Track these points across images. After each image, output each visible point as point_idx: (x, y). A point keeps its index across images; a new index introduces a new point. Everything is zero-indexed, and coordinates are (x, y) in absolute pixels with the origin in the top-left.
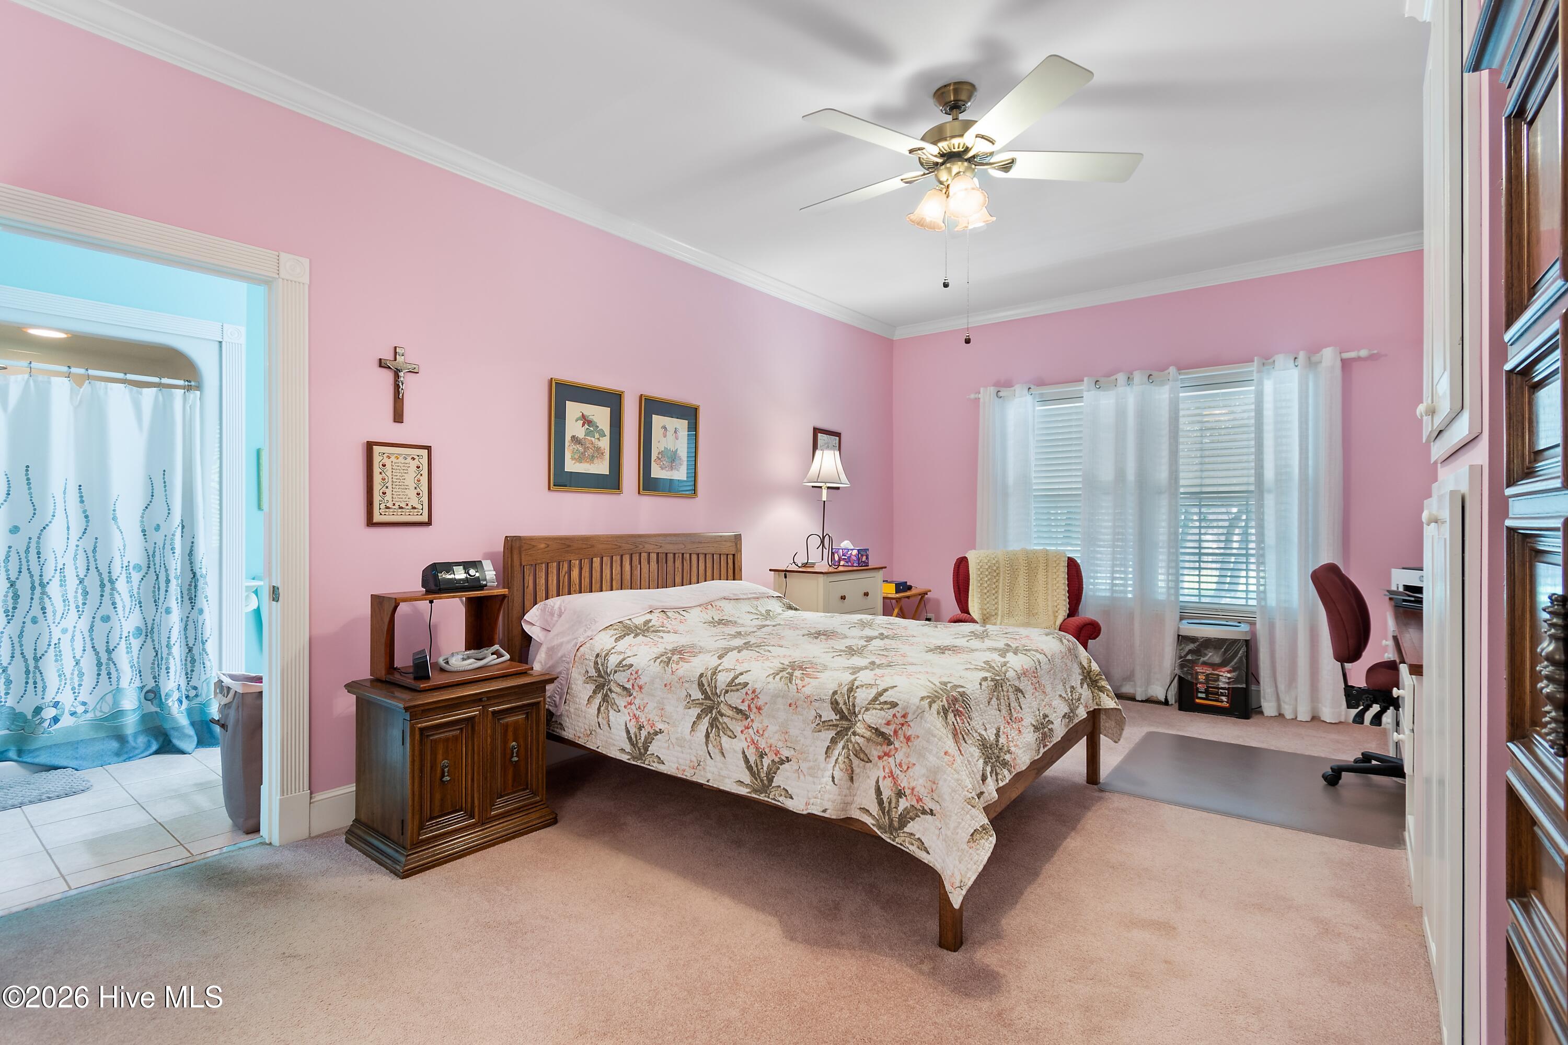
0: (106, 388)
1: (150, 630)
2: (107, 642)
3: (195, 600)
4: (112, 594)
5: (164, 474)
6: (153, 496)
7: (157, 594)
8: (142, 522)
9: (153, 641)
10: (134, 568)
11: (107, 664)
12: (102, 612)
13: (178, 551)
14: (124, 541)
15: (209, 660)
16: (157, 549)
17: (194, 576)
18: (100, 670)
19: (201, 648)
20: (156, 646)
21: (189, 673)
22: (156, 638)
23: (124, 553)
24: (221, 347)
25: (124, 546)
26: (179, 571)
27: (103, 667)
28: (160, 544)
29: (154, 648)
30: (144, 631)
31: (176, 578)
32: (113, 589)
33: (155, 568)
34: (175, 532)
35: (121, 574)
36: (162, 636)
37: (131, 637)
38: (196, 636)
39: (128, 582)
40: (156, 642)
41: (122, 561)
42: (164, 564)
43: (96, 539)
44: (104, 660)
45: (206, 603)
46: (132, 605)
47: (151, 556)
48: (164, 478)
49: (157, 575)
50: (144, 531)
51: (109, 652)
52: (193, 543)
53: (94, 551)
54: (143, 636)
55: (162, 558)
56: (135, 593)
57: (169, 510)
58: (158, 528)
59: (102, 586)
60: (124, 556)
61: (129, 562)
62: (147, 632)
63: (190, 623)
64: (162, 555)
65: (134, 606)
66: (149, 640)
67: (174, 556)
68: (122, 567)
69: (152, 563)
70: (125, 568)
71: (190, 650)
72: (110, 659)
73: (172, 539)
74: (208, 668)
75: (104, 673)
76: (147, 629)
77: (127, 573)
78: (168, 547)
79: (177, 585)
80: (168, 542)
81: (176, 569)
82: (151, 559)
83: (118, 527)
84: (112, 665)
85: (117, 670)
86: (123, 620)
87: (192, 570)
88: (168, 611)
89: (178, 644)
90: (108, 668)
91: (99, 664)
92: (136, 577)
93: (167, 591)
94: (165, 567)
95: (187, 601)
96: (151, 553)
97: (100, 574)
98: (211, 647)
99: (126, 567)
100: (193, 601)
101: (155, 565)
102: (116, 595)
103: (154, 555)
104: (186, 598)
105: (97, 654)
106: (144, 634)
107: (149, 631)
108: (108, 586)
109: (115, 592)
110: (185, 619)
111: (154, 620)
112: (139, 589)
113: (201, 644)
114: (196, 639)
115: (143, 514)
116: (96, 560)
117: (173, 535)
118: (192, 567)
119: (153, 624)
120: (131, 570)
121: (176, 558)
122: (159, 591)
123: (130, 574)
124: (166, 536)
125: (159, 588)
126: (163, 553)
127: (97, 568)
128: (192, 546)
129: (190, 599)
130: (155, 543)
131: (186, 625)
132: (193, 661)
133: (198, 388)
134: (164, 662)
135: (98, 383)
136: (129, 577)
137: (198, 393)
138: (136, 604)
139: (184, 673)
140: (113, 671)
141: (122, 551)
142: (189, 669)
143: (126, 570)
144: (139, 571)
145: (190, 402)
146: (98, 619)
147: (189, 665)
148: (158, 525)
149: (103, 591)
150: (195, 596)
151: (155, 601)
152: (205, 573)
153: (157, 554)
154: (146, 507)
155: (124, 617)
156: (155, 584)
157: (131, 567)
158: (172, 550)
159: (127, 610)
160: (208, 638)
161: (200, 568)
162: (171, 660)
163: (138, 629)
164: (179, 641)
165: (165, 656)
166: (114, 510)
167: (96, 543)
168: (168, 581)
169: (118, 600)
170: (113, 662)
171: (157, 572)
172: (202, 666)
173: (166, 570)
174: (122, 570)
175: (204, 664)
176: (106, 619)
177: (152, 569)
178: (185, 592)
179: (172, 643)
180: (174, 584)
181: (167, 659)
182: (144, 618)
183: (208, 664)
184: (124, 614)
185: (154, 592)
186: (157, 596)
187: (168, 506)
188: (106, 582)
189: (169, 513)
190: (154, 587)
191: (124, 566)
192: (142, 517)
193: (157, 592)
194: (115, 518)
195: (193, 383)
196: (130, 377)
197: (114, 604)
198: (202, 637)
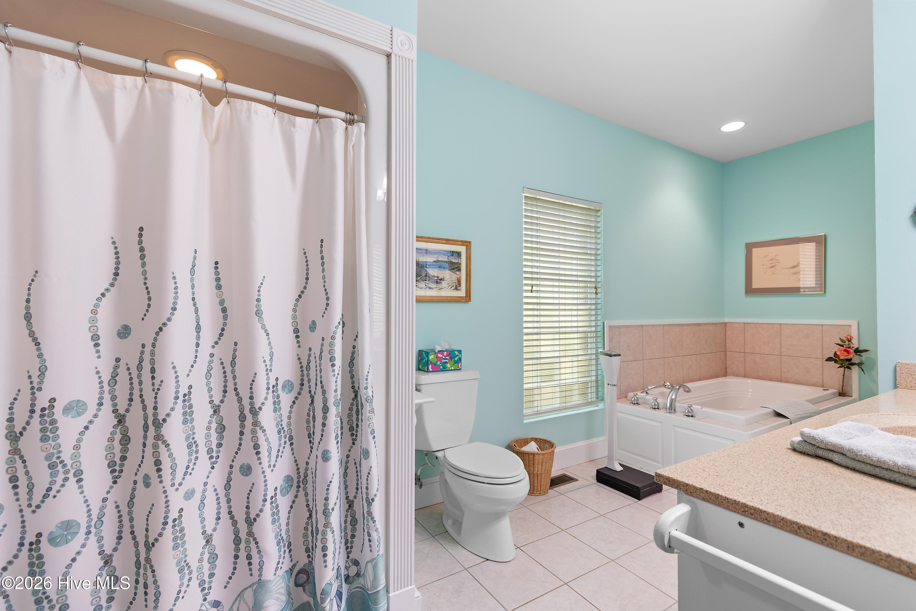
0: (249, 110)
1: (302, 477)
2: (248, 507)
3: (357, 431)
4: (254, 432)
5: (322, 246)
6: (307, 279)
7: (311, 425)
8: (294, 317)
9: (306, 495)
10: (284, 387)
11: (247, 542)
12: (244, 458)
13: (338, 362)
14: (271, 348)
15: (376, 530)
16: (312, 358)
17: (356, 396)
18: (237, 549)
19: (366, 510)
20: (310, 503)
21: (350, 540)
22: (310, 491)
23: (271, 365)
24: (389, 63)
25: (271, 355)
26: (339, 392)
27: (242, 546)
28: (316, 351)
29: (308, 506)
30: (295, 480)
31: (336, 404)
32: (256, 424)
33: (310, 387)
34: (335, 333)
35: (266, 399)
36: (317, 492)
37: (279, 496)
38: (357, 484)
39: (275, 410)
40: (310, 497)
41: (268, 379)
42: (321, 382)
43: (236, 344)
44: (243, 535)
45: (372, 441)
46: (280, 445)
47: (304, 369)
48: (321, 252)
49: (312, 398)
50: (296, 331)
51: (250, 522)
52: (354, 347)
53: (233, 363)
54: (294, 488)
55: (318, 372)
56: (285, 425)
57: (328, 299)
58: (313, 327)
59: (242, 418)
60: (271, 370)
61: (277, 379)
62: (298, 482)
63: (351, 465)
64: (318, 368)
65: (283, 445)
66: (302, 493)
67: (333, 371)
68: (268, 389)
69: (306, 379)
70: (271, 389)
71: (351, 505)
72: (250, 534)
73: (332, 345)
74: (375, 543)
75: (243, 554)
76: (299, 477)
77: (274, 397)
78: (326, 356)
79: (336, 416)
80: (326, 349)
81: (336, 391)
82: (305, 372)
83: (263, 327)
84: (253, 545)
85: (259, 552)
86: (268, 471)
87: (353, 387)
88: (326, 457)
89: (337, 508)
90: (248, 548)
91: (237, 541)
92: (286, 399)
93: (324, 425)
94: (322, 387)
95: (347, 433)
96: (305, 364)
97: (240, 400)
98: (377, 509)
99: (273, 387)
100: (354, 432)
101: (309, 381)
102: (260, 434)
103: (308, 367)
104: (346, 427)
105: (235, 523)
106: (295, 484)
107: (301, 480)
108: (249, 417)
109: (258, 428)
110: (345, 459)
111: (307, 463)
112: (289, 418)
113: (365, 505)
114: (357, 489)
115: (296, 305)
116: (234, 378)
117: (333, 338)
118: (353, 382)
119: (307, 469)
120: (280, 392)
121: (336, 373)
122: (314, 422)
123: (278, 397)
124: (323, 339)
125: (314, 417)
126: (320, 365)
127: (236, 389)
128: (353, 353)
129: (351, 429)
130: (310, 350)
131: (346, 468)
132: (354, 522)
133: (364, 119)
134: (320, 537)
135: (238, 102)
136: (277, 402)
137: (363, 125)
138: (285, 442)
139: (343, 541)
140: (254, 552)
141: (268, 363)
142: (350, 534)
143: (273, 391)
144: (290, 391)
145: (354, 139)
146: (236, 469)
147: (349, 527)
148: (314, 323)
149: (242, 426)
150: (357, 426)
151: (309, 436)
152: (370, 394)
153: (312, 365)
154: (300, 296)
155: (270, 466)
156: (309, 410)
157: (280, 387)
158: (331, 361)
159: (274, 453)
160: (375, 495)
161: (366, 388)
162: (329, 536)
163: (288, 479)
164: (338, 504)
165: (321, 528)
166: (258, 300)
167: (235, 350)
168: (326, 409)
169: (262, 441)
170: (255, 539)
171: (313, 393)
172: (367, 538)
173: (324, 392)
174: (268, 393)
175: (369, 535)
176: (246, 470)
177: (306, 388)
178: (345, 420)
179: (330, 507)
180: (333, 411)
181: (324, 533)
182: (296, 461)
183: (374, 535)
184: (269, 461)
185: (308, 422)
186: (312, 429)
187: (327, 293)
188: (247, 412)
189: (327, 305)
190: (308, 415)
191: (271, 386)
192: (295, 310)
193: (312, 423)
194: (258, 313)
195: (356, 117)
196: (281, 100)
197: (256, 447)
198: (367, 494)
